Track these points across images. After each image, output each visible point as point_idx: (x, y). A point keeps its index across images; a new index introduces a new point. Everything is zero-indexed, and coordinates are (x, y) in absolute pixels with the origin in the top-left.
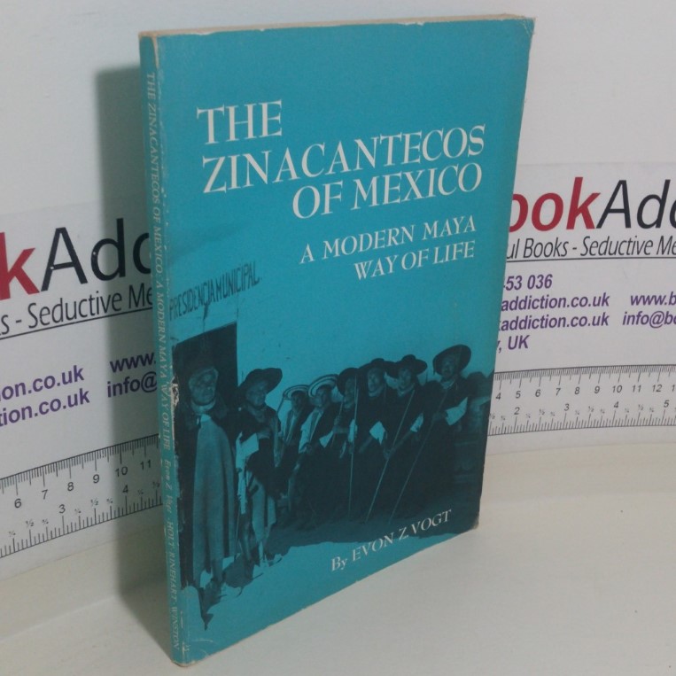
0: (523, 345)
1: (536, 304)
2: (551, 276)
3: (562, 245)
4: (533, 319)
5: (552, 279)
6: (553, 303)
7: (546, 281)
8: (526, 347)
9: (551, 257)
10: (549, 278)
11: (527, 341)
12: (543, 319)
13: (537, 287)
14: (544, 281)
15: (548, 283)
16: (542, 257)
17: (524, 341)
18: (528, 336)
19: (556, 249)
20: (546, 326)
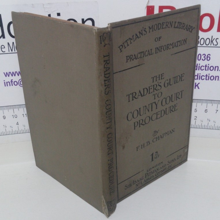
0: (197, 87)
1: (202, 68)
2: (210, 55)
3: (215, 40)
4: (201, 75)
5: (210, 56)
6: (212, 68)
7: (207, 57)
8: (198, 88)
9: (209, 45)
10: (209, 56)
11: (199, 85)
12: (206, 76)
13: (202, 59)
14: (206, 57)
15: (208, 59)
16: (204, 45)
17: (197, 85)
18: (199, 83)
19: (212, 41)
20: (208, 79)
